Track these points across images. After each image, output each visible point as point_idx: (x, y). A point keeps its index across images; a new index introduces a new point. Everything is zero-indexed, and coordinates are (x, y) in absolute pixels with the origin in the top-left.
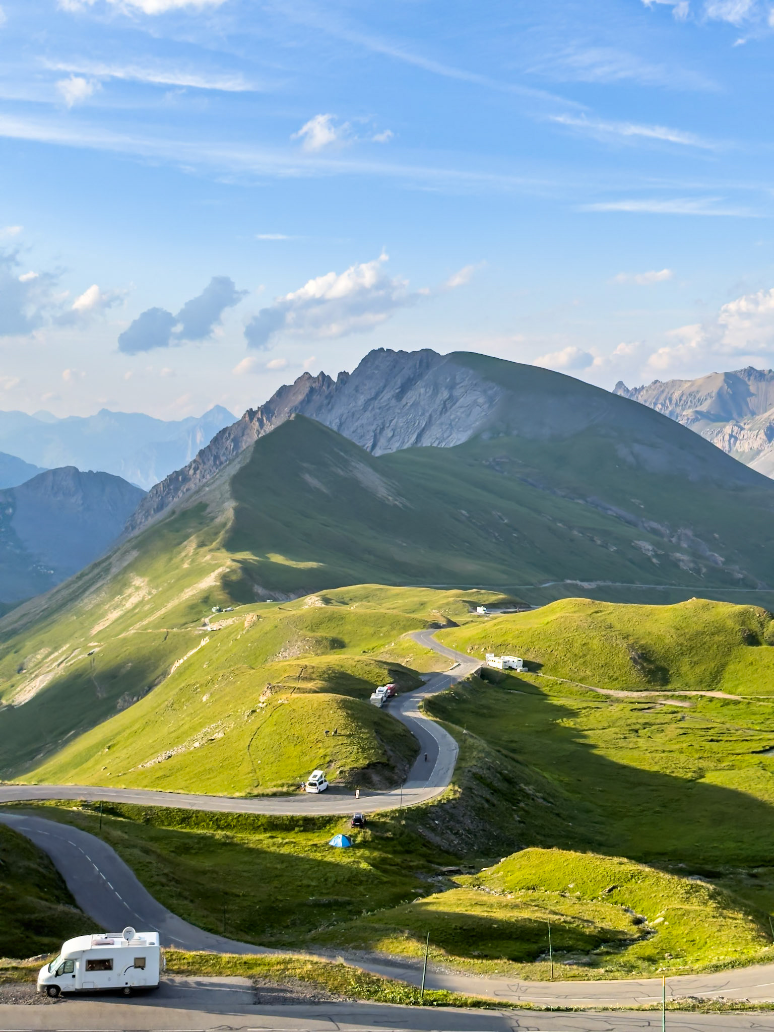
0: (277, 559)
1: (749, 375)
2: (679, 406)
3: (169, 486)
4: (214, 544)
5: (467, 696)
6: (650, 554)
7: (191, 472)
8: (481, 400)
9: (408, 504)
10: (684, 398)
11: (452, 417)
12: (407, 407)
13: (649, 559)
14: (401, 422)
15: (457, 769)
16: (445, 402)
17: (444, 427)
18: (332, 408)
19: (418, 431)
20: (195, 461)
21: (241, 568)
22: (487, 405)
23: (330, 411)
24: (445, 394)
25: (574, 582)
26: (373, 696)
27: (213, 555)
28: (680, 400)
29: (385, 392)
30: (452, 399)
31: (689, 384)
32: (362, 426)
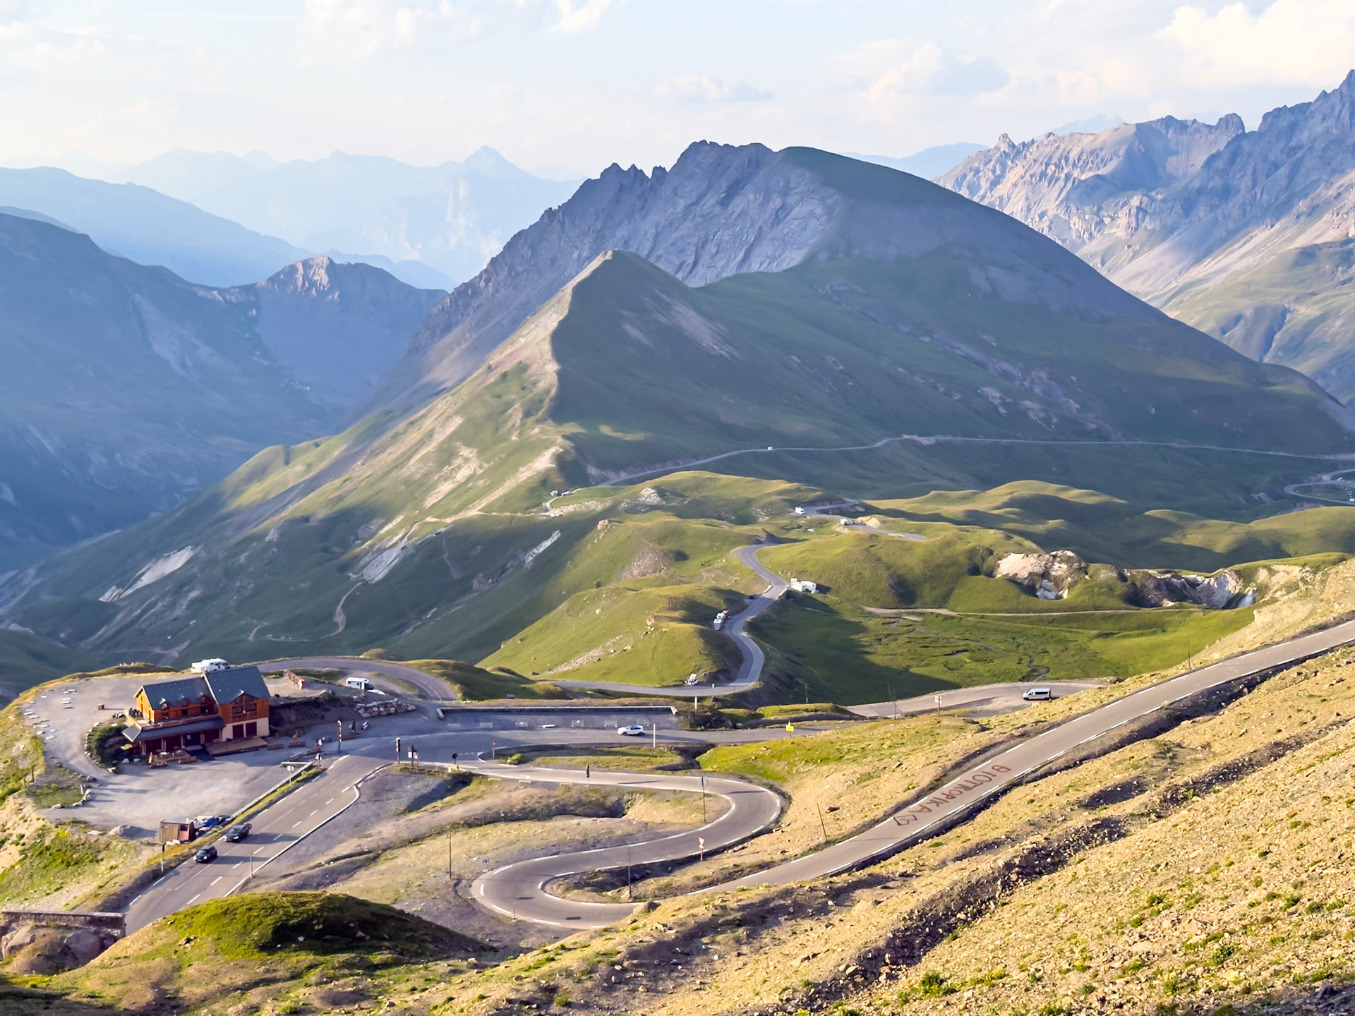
0: (605, 430)
1: (1168, 127)
2: (1077, 167)
3: (456, 301)
4: (540, 413)
5: (774, 617)
6: (997, 402)
7: (482, 284)
8: (819, 211)
9: (736, 354)
10: (1084, 157)
11: (786, 230)
12: (734, 217)
13: (996, 408)
14: (726, 235)
15: (763, 671)
16: (777, 211)
17: (776, 243)
18: (647, 214)
19: (746, 247)
20: (486, 271)
21: (573, 447)
22: (825, 218)
23: (644, 217)
24: (778, 202)
25: (912, 437)
26: (715, 621)
27: (542, 428)
28: (1079, 159)
29: (708, 196)
30: (784, 209)
31: (1091, 138)
32: (682, 238)
